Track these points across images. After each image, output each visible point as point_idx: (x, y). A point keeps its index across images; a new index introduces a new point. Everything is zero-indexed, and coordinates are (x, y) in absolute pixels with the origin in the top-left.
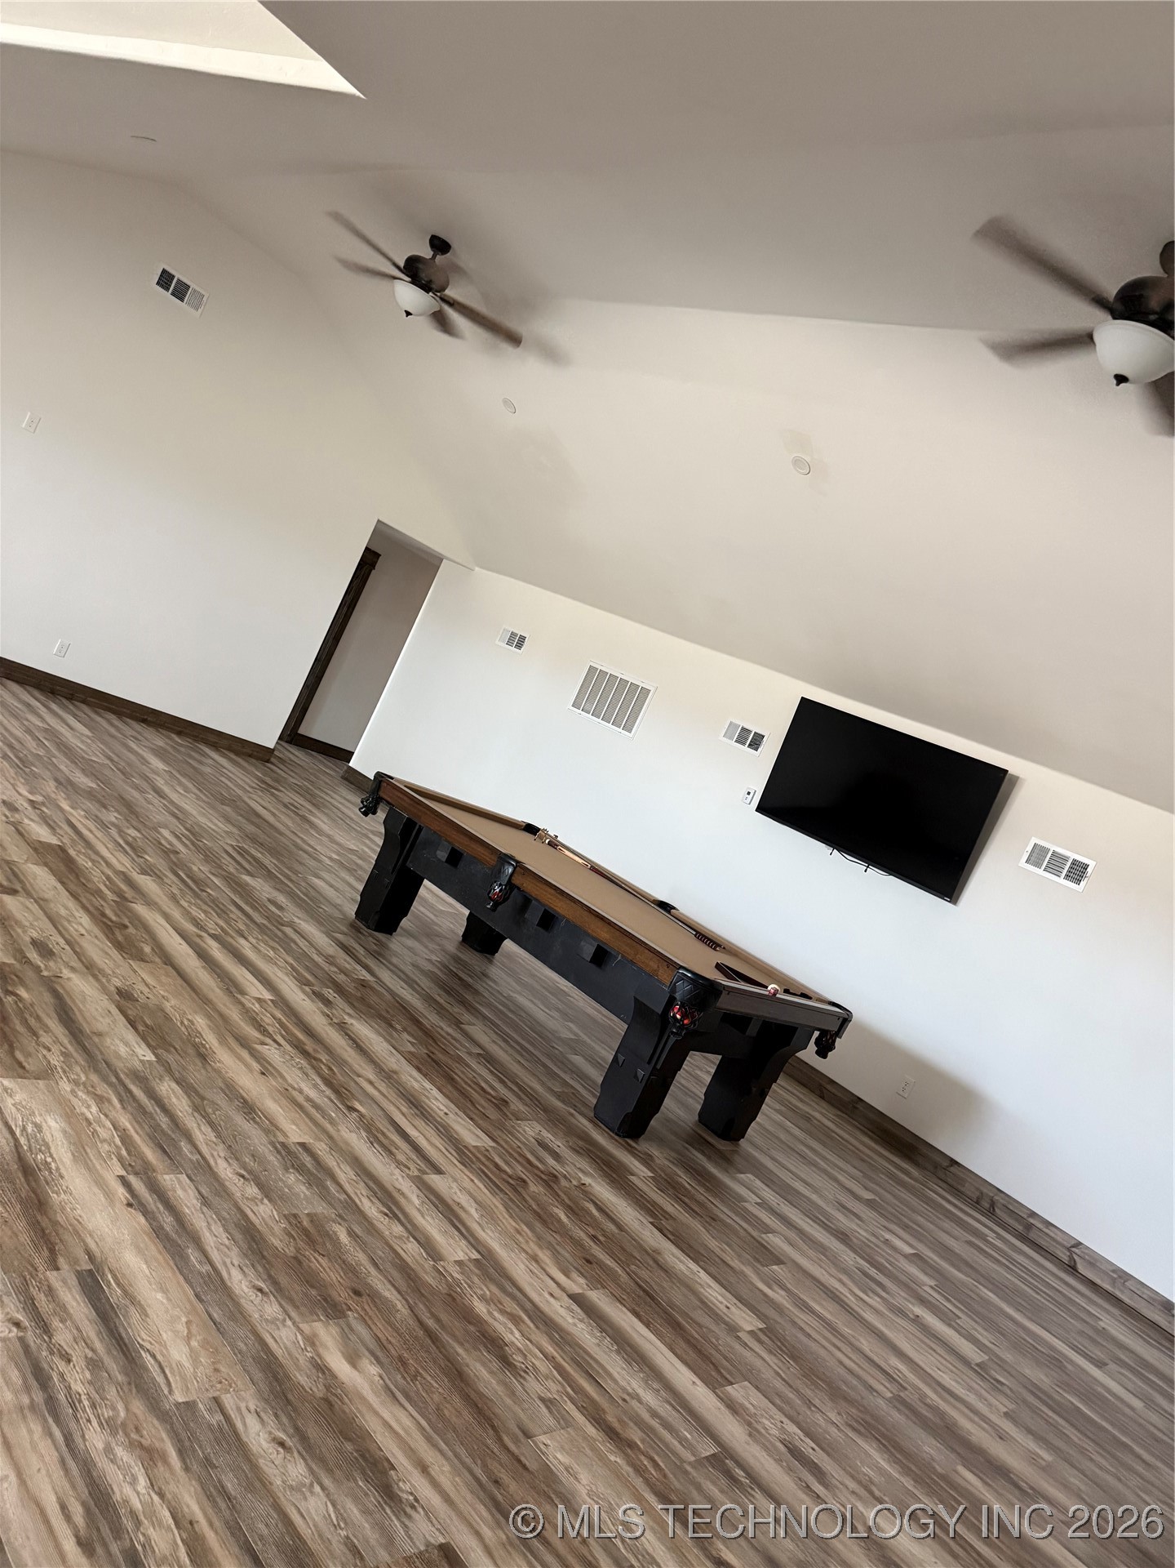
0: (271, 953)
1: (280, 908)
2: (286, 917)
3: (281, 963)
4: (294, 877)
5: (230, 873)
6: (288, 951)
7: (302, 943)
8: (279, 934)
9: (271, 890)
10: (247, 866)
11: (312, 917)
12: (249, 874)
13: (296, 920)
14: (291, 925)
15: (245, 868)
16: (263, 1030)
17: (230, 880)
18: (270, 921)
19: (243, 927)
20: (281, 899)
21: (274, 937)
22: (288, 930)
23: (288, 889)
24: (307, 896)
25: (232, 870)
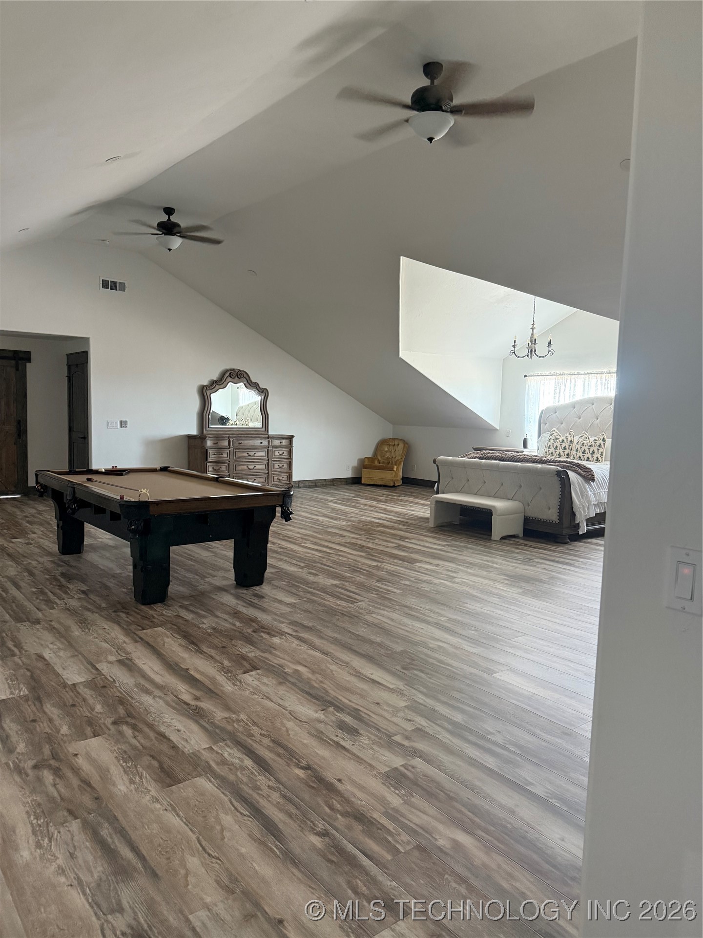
0: (307, 555)
1: (310, 573)
2: (305, 570)
3: (302, 553)
4: (309, 596)
5: (346, 581)
6: (300, 557)
7: (294, 562)
8: (306, 562)
9: (319, 581)
10: (340, 590)
11: (291, 575)
12: (335, 585)
13: (300, 570)
14: (302, 568)
15: (340, 588)
16: (302, 538)
17: (343, 578)
18: (312, 565)
19: (323, 559)
20: (311, 578)
21: (308, 560)
22: (302, 565)
23: (310, 586)
24: (296, 586)
25: (345, 583)
